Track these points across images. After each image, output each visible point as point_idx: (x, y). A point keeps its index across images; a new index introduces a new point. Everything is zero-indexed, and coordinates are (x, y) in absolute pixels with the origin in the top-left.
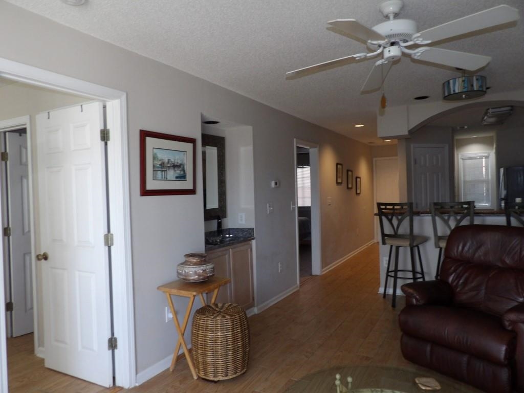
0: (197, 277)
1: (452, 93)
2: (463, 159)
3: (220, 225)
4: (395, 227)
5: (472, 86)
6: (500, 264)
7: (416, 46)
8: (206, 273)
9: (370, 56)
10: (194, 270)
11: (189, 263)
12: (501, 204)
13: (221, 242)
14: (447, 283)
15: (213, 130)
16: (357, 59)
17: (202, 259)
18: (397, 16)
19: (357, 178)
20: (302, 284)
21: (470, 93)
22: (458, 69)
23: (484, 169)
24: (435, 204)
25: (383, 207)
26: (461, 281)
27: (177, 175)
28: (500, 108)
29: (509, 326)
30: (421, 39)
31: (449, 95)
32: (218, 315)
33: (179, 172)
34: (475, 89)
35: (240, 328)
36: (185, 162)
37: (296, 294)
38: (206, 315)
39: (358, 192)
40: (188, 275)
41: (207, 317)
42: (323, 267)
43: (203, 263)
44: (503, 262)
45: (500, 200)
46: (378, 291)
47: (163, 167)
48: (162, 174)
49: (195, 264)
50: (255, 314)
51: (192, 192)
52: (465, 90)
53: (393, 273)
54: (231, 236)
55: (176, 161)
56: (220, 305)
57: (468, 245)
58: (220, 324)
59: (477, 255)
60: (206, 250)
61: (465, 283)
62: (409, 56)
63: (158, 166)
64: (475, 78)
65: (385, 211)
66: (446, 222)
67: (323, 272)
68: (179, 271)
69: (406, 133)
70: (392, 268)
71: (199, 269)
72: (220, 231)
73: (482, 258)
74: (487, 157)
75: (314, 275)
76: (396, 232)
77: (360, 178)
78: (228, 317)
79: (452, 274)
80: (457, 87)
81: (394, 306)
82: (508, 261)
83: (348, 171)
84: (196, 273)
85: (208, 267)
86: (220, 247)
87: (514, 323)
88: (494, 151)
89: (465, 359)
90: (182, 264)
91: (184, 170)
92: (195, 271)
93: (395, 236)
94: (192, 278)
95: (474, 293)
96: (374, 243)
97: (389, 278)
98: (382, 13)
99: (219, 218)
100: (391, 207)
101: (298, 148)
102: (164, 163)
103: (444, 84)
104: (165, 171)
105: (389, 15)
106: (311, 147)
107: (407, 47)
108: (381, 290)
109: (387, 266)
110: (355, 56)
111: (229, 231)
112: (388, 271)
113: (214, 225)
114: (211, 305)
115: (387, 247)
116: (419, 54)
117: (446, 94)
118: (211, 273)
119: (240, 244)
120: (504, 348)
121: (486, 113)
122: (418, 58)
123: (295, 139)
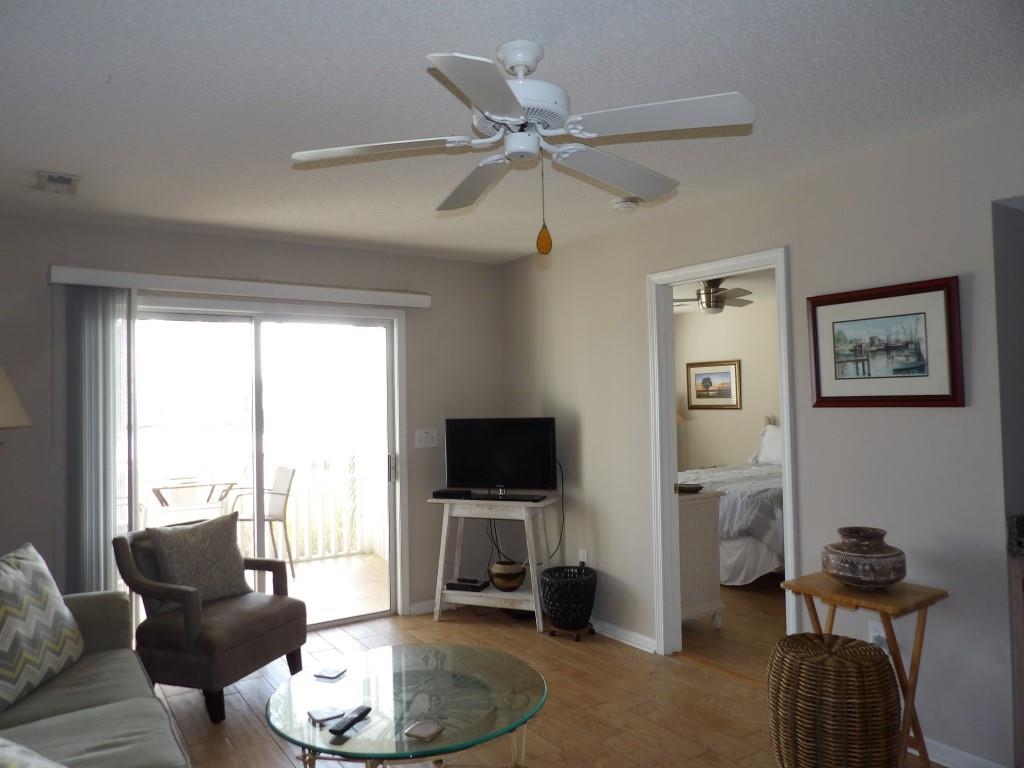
36: (922, 335)
47: (860, 355)
48: (857, 368)
63: (848, 352)
102: (860, 346)
104: (863, 361)
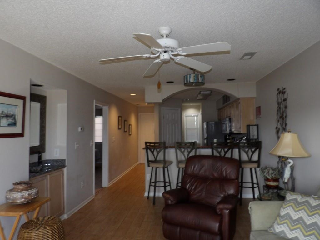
0: (23, 200)
1: (189, 82)
2: (186, 117)
3: (40, 158)
4: (156, 156)
5: (198, 79)
6: (212, 177)
7: (178, 55)
8: (32, 196)
9: (153, 57)
10: (21, 194)
11: (17, 190)
12: (204, 141)
13: (41, 170)
14: (185, 189)
15: (38, 91)
16: (144, 57)
17: (28, 185)
18: (167, 36)
19: (130, 125)
20: (97, 193)
21: (198, 83)
22: (191, 69)
23: (196, 122)
24: (177, 143)
25: (148, 144)
26: (193, 187)
27: (9, 123)
28: (206, 91)
29: (219, 212)
30: (182, 52)
31: (187, 83)
32: (40, 227)
33: (10, 121)
34: (200, 81)
35: (57, 235)
37: (92, 201)
38: (30, 229)
39: (130, 133)
40: (15, 199)
41: (31, 230)
42: (109, 182)
43: (29, 189)
44: (213, 175)
45: (203, 139)
46: (144, 195)
49: (22, 190)
50: (65, 220)
51: (21, 135)
52: (195, 81)
53: (154, 184)
54: (49, 164)
55: (9, 112)
56: (41, 219)
57: (196, 166)
58: (43, 234)
59: (200, 172)
60: (30, 177)
61: (195, 189)
62: (173, 59)
64: (200, 76)
65: (149, 147)
66: (183, 153)
67: (109, 185)
68: (7, 197)
69: (161, 101)
70: (153, 180)
71: (26, 194)
72: (40, 162)
73: (203, 174)
74: (197, 116)
75: (103, 188)
76: (156, 159)
77: (131, 125)
78: (48, 228)
79: (188, 184)
80: (191, 79)
81: (154, 204)
82: (216, 175)
83: (125, 121)
84: (22, 197)
85: (33, 192)
86: (41, 174)
87: (221, 210)
88: (200, 113)
89: (198, 233)
90: (11, 190)
91: (15, 119)
92: (22, 196)
93: (156, 161)
94: (19, 201)
95: (200, 194)
96: (138, 164)
97: (151, 186)
98: (159, 33)
99: (39, 153)
100: (153, 145)
101: (96, 105)
103: (184, 76)
105: (164, 35)
106: (104, 105)
107: (173, 55)
108: (146, 194)
109: (149, 179)
110: (144, 55)
111: (47, 161)
112: (151, 183)
113: (36, 158)
114: (34, 220)
115: (150, 168)
116: (178, 60)
117: (186, 82)
118: (35, 196)
119: (55, 171)
120: (217, 225)
121: (200, 93)
122: (178, 62)
123: (94, 101)
